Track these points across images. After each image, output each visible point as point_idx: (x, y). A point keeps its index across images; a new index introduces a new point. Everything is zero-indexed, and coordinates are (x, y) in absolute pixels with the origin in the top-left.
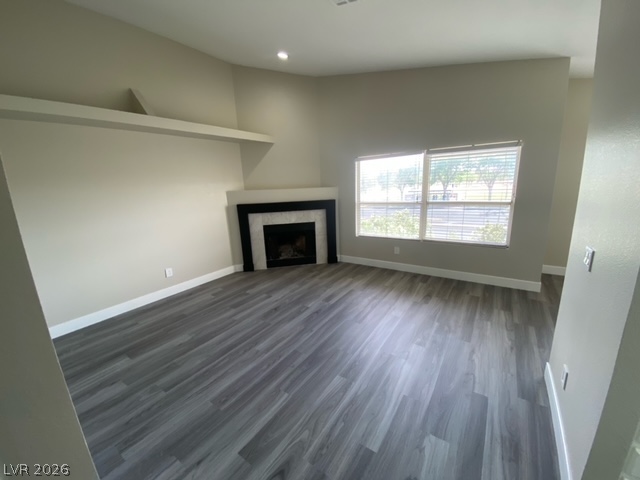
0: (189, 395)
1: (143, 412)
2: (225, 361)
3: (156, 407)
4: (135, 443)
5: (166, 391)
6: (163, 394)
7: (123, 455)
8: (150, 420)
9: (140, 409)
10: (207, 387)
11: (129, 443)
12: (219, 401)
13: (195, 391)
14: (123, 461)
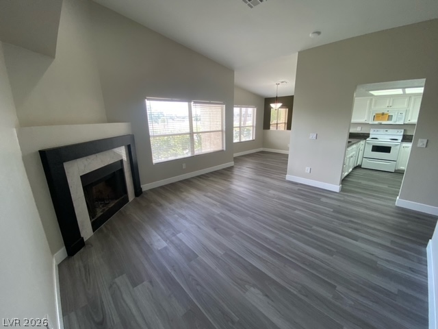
1: (362, 296)
2: (290, 254)
3: (353, 288)
5: (335, 287)
6: (339, 288)
7: (396, 293)
8: (364, 287)
9: (361, 299)
11: (388, 293)
13: (328, 267)
14: (399, 291)
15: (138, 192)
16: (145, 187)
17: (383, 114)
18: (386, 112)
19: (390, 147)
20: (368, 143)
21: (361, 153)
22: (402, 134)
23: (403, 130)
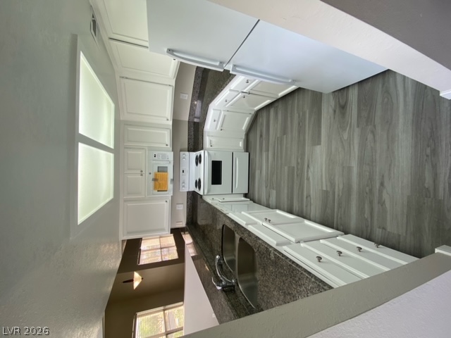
17: (155, 180)
18: (152, 176)
19: (213, 162)
20: (209, 191)
21: (228, 198)
22: (187, 153)
23: (182, 153)
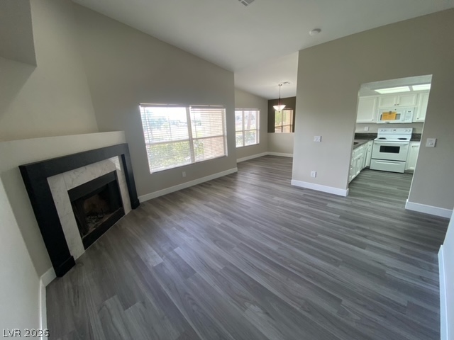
0: (338, 282)
2: (293, 266)
4: (394, 302)
5: (340, 301)
7: (406, 305)
8: (372, 300)
10: (327, 273)
12: (336, 263)
14: (409, 302)
15: (135, 203)
16: (142, 198)
17: (390, 113)
18: (393, 111)
19: (399, 147)
20: (376, 144)
21: (369, 154)
22: (411, 132)
23: (411, 129)
